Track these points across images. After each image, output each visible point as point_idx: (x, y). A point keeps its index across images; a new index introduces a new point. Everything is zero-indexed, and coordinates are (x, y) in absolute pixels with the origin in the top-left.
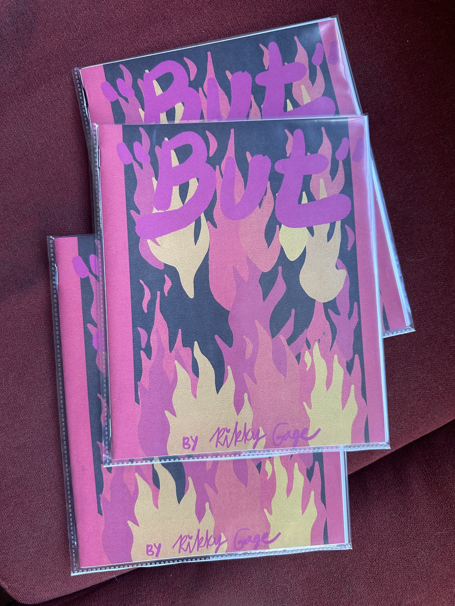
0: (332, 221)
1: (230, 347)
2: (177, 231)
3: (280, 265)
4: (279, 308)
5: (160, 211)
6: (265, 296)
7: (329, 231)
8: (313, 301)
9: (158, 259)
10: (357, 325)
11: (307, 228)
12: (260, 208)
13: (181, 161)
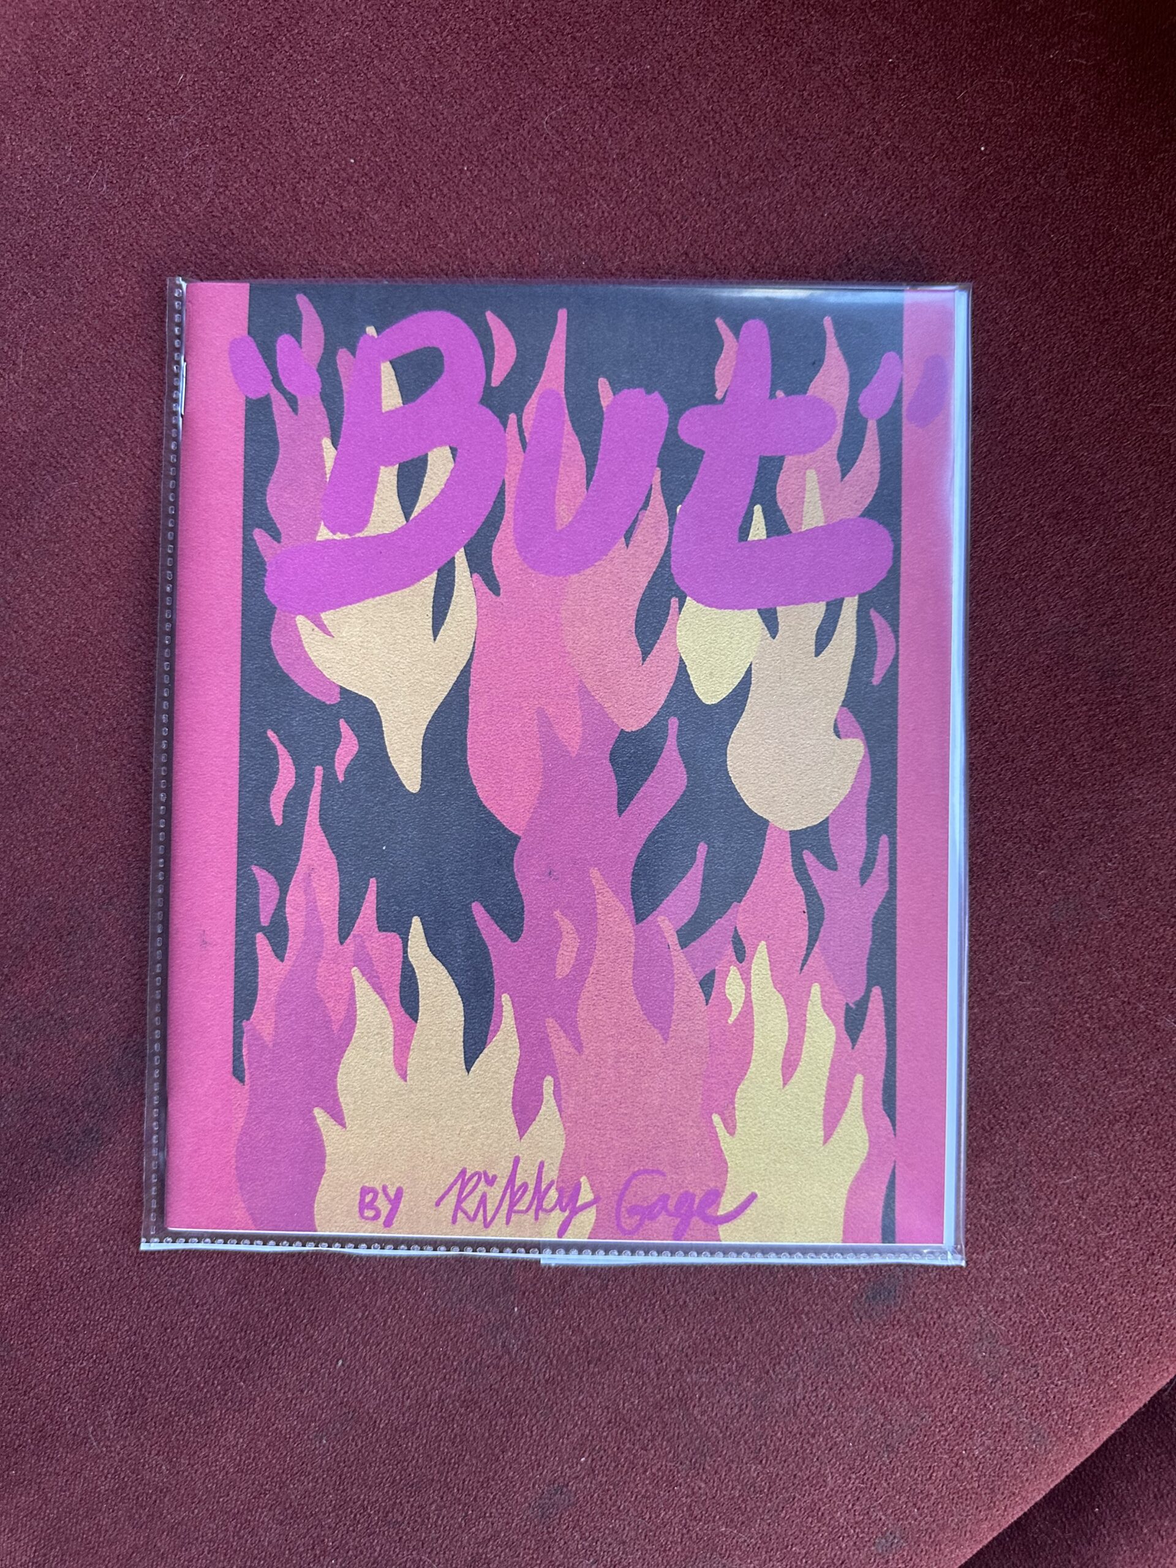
0: (832, 597)
1: (514, 940)
2: (383, 597)
3: (675, 715)
4: (661, 837)
5: (338, 536)
6: (625, 798)
7: (822, 623)
8: (762, 824)
9: (324, 673)
10: (883, 901)
11: (760, 612)
12: (627, 546)
13: (408, 392)
